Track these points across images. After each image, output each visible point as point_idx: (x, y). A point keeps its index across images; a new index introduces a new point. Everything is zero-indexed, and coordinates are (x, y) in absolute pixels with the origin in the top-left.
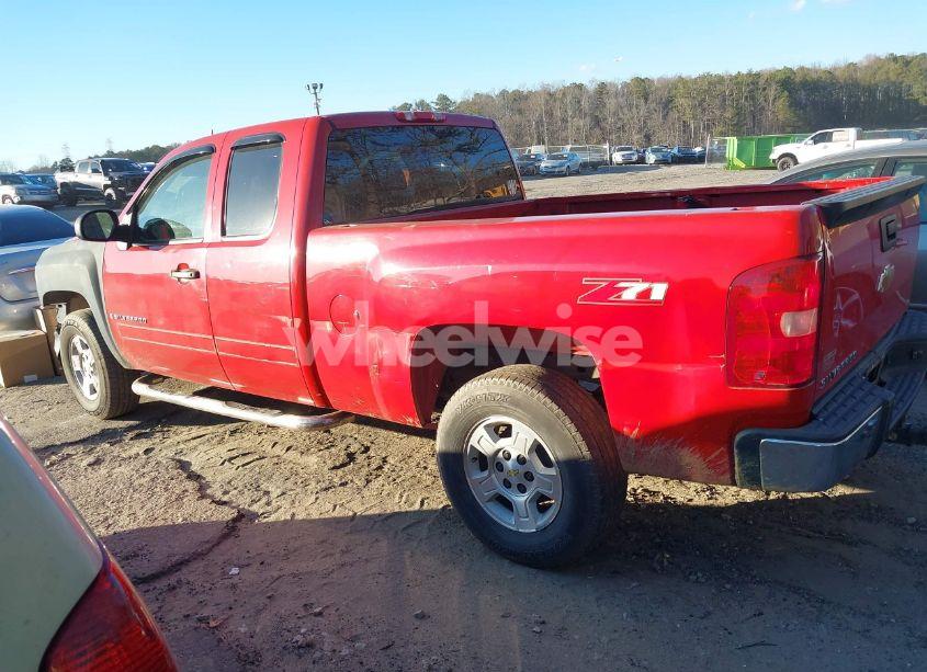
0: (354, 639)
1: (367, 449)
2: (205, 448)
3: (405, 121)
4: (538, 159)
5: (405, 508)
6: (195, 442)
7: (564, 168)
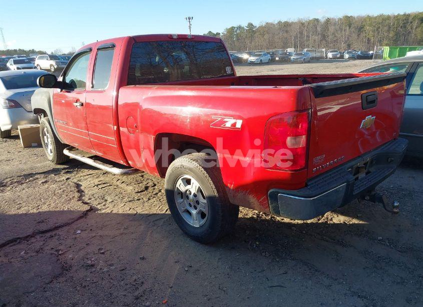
0: (112, 265)
1: (155, 185)
2: (91, 179)
3: (172, 38)
4: (290, 54)
5: (159, 212)
6: (87, 177)
7: (302, 60)
